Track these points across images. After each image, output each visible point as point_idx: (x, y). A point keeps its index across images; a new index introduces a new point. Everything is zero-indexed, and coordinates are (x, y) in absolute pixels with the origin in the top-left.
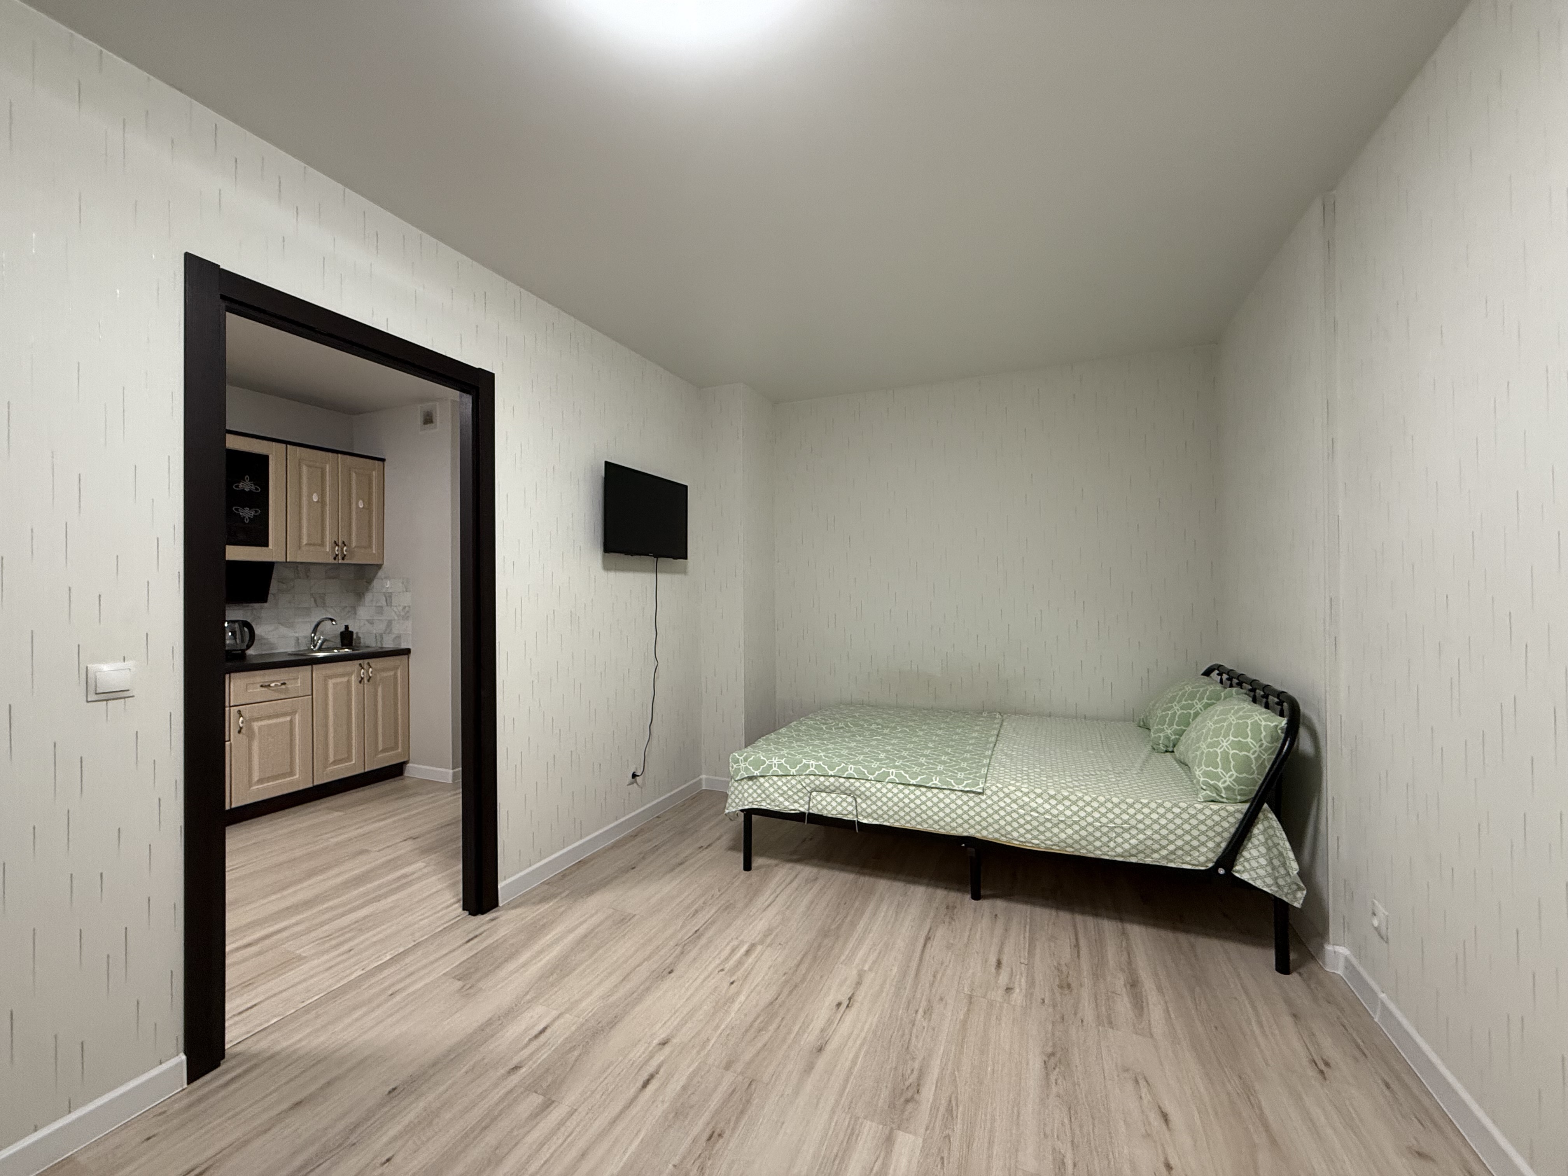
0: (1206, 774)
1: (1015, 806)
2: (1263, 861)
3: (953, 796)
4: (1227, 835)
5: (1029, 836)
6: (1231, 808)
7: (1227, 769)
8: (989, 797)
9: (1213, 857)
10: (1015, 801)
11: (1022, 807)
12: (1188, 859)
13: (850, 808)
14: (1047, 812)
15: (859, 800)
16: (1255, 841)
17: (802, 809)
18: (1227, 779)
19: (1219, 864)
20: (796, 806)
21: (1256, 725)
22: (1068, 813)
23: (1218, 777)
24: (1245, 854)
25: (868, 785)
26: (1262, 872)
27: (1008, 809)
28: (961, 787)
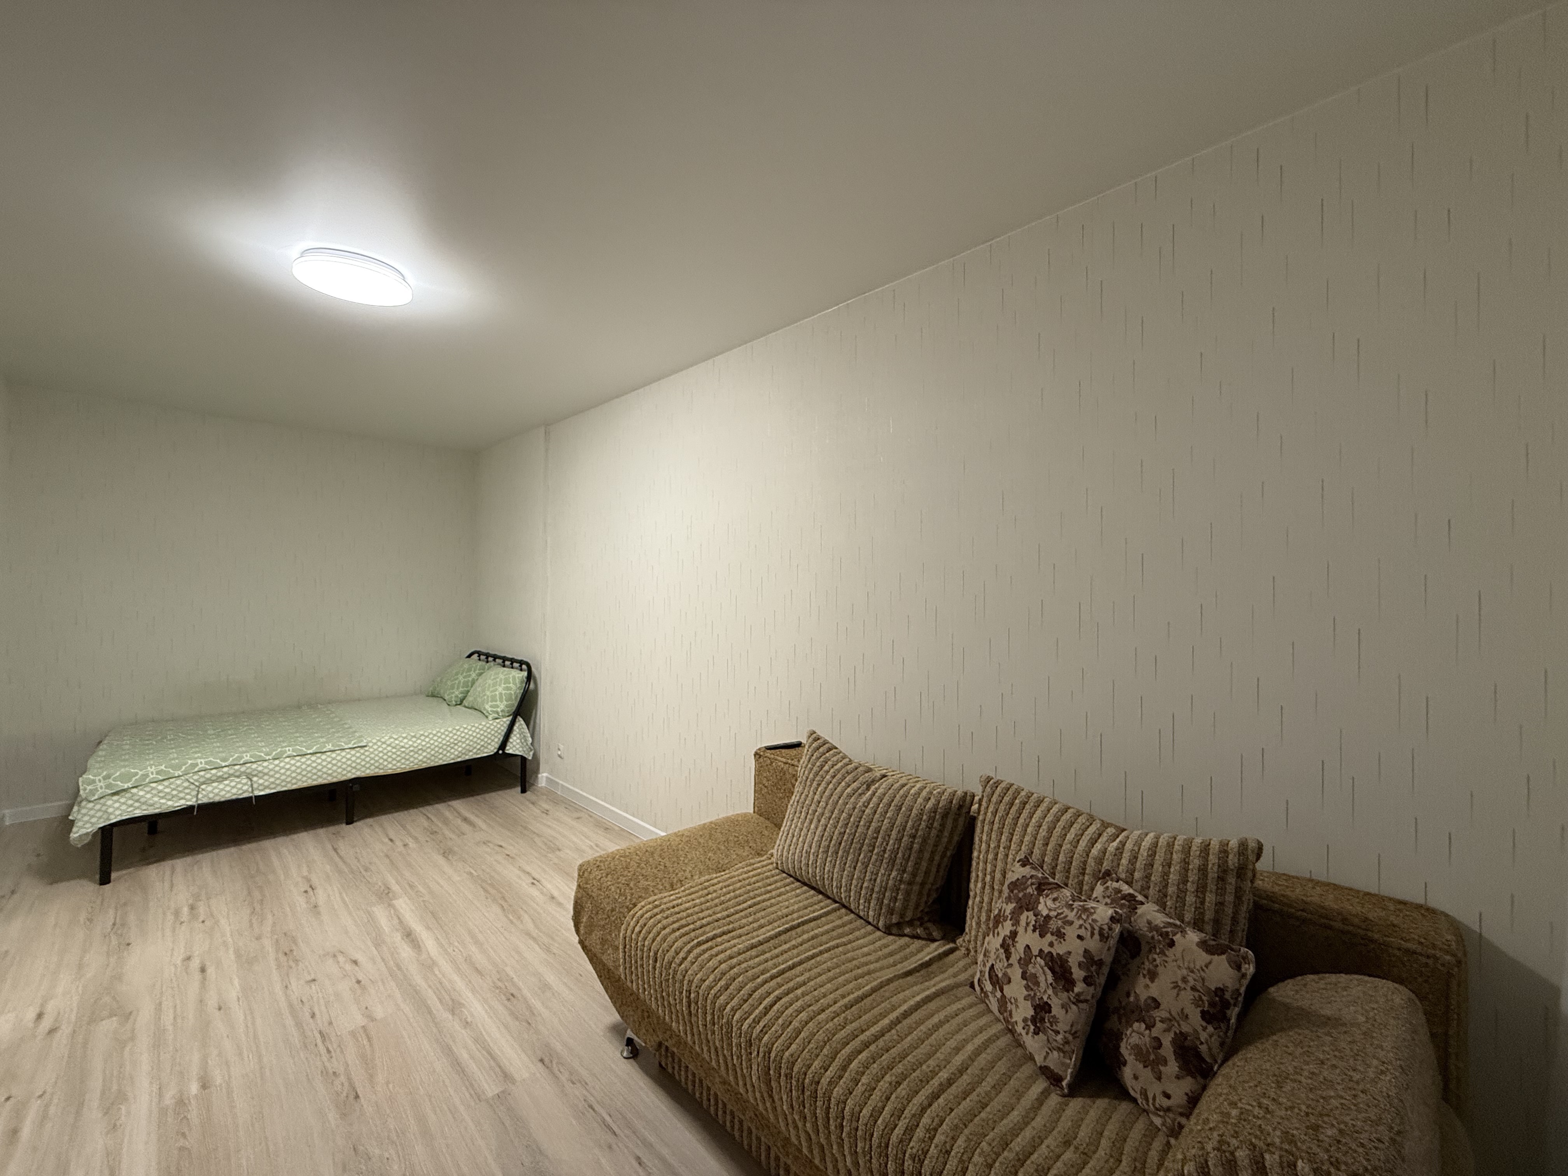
0: (491, 707)
1: (389, 748)
2: (518, 741)
3: (343, 754)
4: (503, 733)
5: (399, 764)
6: (505, 720)
7: (501, 701)
8: (371, 747)
9: (497, 746)
10: (389, 745)
11: (394, 748)
12: (486, 750)
13: (245, 788)
15: (255, 779)
16: (515, 733)
17: (190, 803)
18: (502, 706)
19: (499, 749)
20: (182, 802)
21: (514, 678)
23: (497, 706)
24: (511, 740)
25: (265, 764)
26: (518, 746)
27: (385, 751)
28: (350, 746)
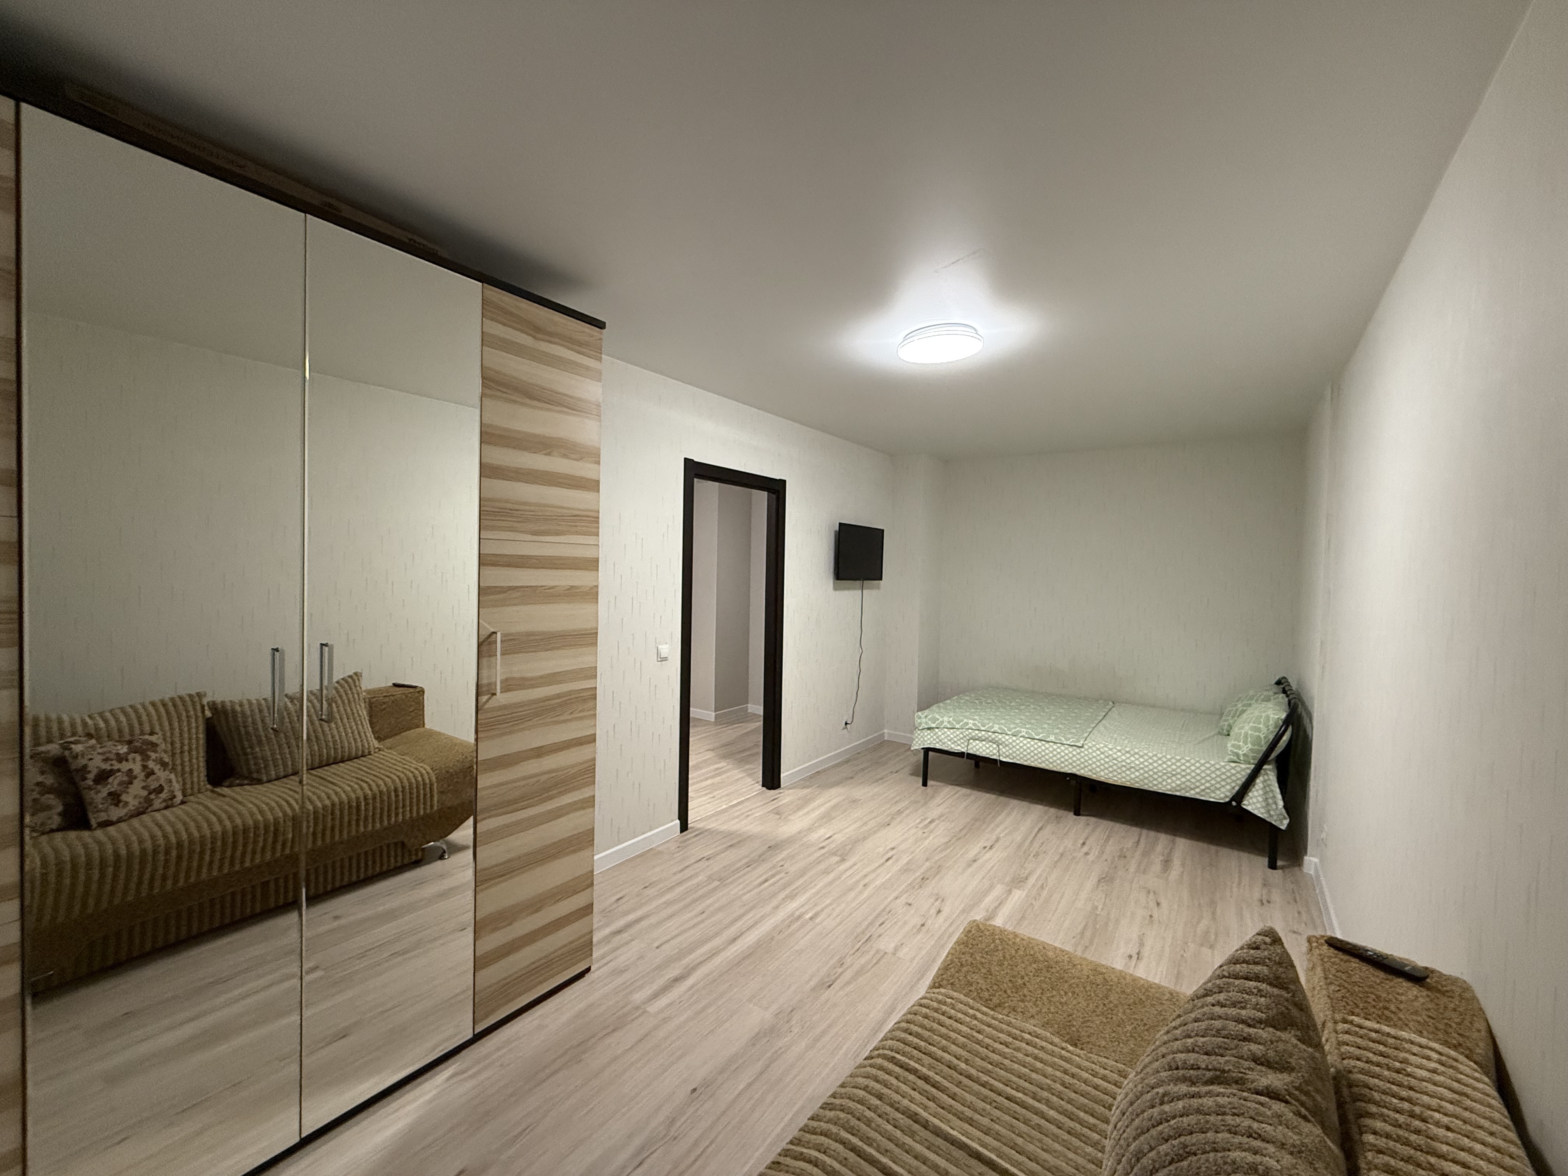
1: (1102, 756)
2: (1260, 799)
3: (1063, 748)
4: (1240, 782)
5: (1111, 775)
6: (1243, 766)
7: (1245, 743)
8: (1087, 750)
9: (1230, 795)
10: (1102, 753)
11: (1107, 757)
12: (1213, 795)
13: (995, 751)
14: (1123, 761)
15: (1001, 747)
16: (1257, 787)
17: (963, 750)
18: (1245, 749)
19: (1232, 799)
20: (959, 748)
21: (1268, 718)
22: (1137, 762)
23: (1239, 747)
24: (1250, 794)
25: (1007, 737)
26: (1259, 805)
27: (1098, 758)
28: (1068, 743)
